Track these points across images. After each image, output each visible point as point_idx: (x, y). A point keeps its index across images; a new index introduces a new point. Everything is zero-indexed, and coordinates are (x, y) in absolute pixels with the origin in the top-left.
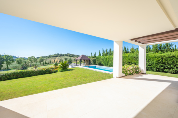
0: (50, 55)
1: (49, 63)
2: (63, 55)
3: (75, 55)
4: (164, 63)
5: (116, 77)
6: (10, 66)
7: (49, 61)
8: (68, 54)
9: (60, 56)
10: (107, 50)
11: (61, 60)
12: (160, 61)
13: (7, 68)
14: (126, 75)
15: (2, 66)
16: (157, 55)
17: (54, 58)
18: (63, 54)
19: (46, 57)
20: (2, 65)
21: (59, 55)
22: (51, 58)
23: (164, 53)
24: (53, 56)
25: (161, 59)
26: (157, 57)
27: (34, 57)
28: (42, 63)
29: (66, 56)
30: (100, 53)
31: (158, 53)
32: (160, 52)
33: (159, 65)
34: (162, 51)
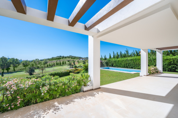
0: (53, 58)
1: (53, 65)
2: (66, 58)
3: (77, 57)
4: (175, 65)
5: (144, 75)
6: (16, 69)
7: (53, 64)
8: (70, 56)
9: (62, 59)
10: (117, 53)
11: (64, 62)
12: (172, 62)
13: (14, 71)
14: (150, 74)
15: (10, 69)
16: (169, 58)
17: (57, 60)
18: (65, 56)
19: (49, 59)
20: (10, 67)
21: (61, 57)
22: (54, 60)
23: (174, 56)
24: (55, 58)
25: (173, 61)
26: (169, 59)
27: (38, 60)
28: (46, 65)
29: (68, 58)
30: (110, 55)
31: (169, 56)
32: (171, 55)
33: (171, 66)
34: (173, 54)
